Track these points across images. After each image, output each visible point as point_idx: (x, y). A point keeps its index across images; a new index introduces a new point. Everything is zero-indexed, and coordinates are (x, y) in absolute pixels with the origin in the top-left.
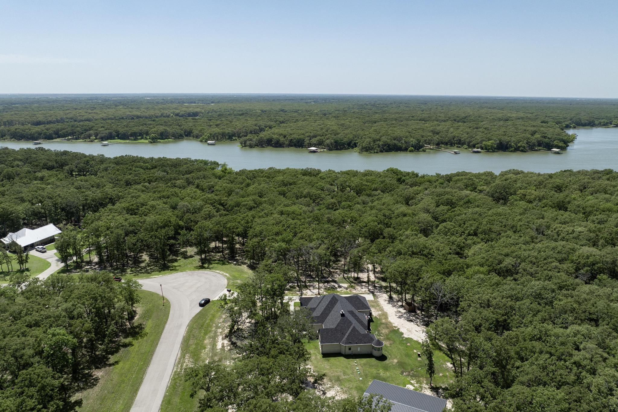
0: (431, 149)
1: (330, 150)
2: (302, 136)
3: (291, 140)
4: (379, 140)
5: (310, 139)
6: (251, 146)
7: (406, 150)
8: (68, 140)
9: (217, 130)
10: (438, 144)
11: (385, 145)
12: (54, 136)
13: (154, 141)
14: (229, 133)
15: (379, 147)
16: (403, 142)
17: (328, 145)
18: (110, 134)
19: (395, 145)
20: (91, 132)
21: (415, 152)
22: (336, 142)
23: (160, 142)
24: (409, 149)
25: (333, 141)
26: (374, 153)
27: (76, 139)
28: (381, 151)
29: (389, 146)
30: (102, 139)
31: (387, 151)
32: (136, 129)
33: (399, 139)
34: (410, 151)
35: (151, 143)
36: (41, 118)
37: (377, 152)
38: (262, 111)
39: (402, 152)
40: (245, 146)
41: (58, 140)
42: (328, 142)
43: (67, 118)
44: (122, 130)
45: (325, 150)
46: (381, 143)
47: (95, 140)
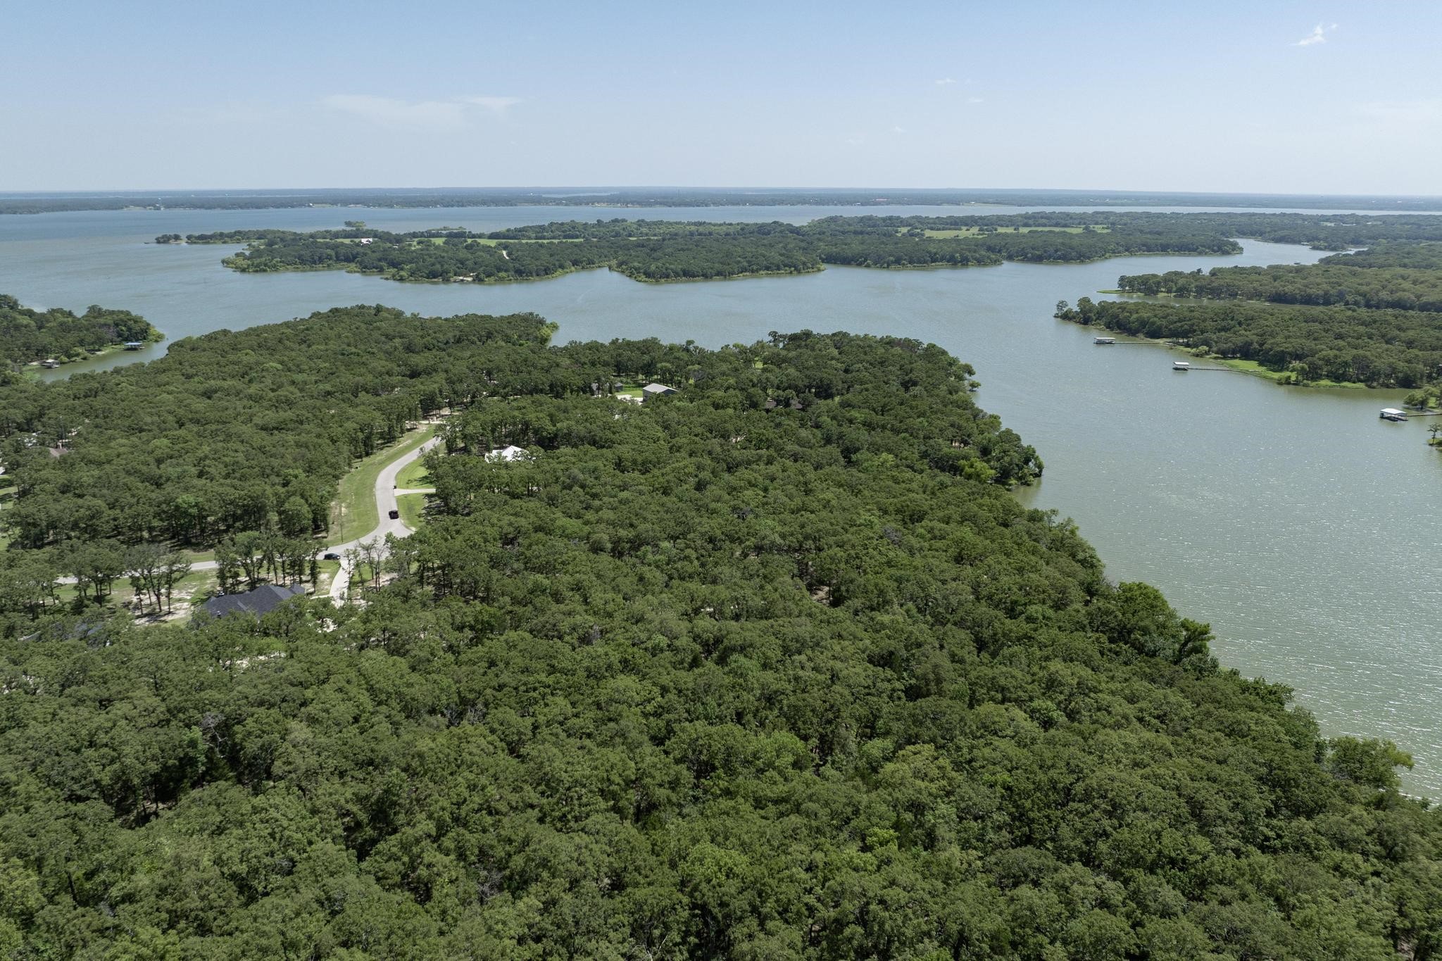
8: (1175, 344)
12: (1165, 331)
27: (1186, 345)
41: (1162, 341)
47: (1207, 353)
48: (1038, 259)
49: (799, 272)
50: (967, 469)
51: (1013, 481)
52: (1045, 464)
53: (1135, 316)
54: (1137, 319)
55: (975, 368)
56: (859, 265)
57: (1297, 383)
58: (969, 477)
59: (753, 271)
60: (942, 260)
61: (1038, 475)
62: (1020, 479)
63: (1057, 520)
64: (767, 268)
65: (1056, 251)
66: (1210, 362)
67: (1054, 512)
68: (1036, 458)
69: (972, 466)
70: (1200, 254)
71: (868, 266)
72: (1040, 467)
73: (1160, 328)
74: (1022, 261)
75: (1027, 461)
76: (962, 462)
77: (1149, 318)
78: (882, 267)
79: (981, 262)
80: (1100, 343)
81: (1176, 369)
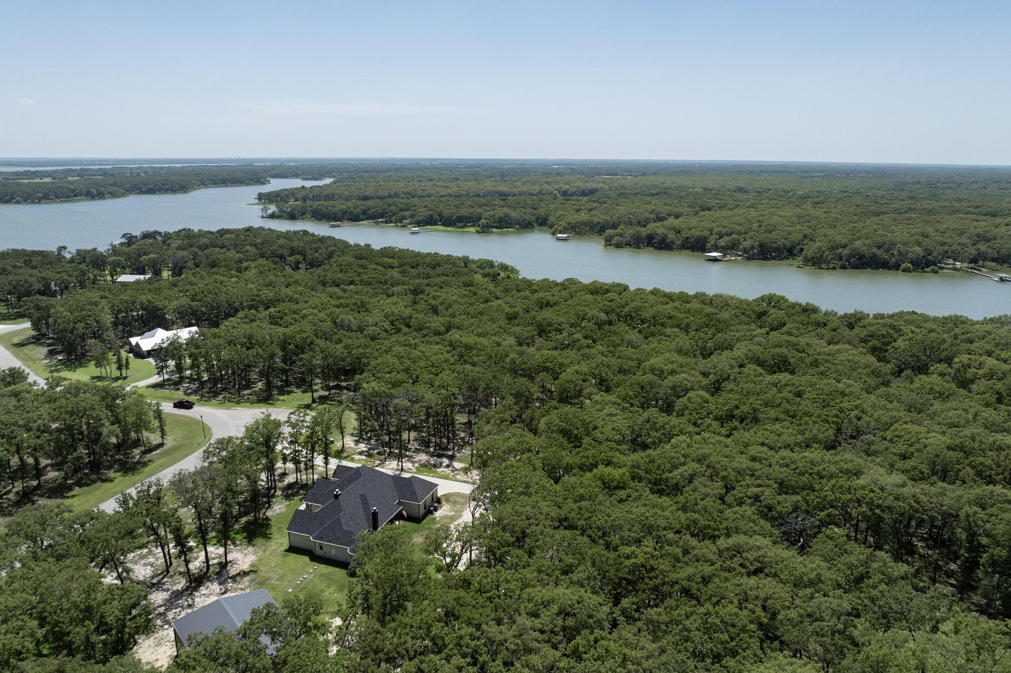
0: (956, 269)
1: (750, 258)
2: (706, 233)
3: (688, 238)
4: (844, 246)
5: (720, 238)
6: (618, 246)
7: (896, 267)
8: (377, 223)
9: (583, 216)
10: (974, 261)
11: (854, 256)
12: (361, 216)
13: (485, 230)
14: (598, 223)
15: (840, 258)
16: (895, 253)
17: (745, 251)
18: (431, 216)
19: (874, 257)
20: (407, 213)
21: (914, 273)
22: (761, 245)
23: (493, 232)
24: (903, 266)
25: (757, 243)
26: (828, 268)
27: (387, 222)
28: (843, 267)
29: (861, 257)
30: (418, 224)
31: (855, 267)
32: (463, 212)
33: (889, 247)
34: (904, 270)
35: (478, 232)
36: (370, 192)
37: (834, 268)
38: (705, 189)
39: (886, 271)
40: (610, 245)
41: (365, 222)
42: (747, 244)
43: (404, 193)
44: (446, 212)
45: (739, 258)
46: (846, 252)
47: (409, 224)
48: (151, 191)
57: (486, 232)
70: (248, 184)
71: (18, 202)
78: (33, 202)
79: (114, 195)
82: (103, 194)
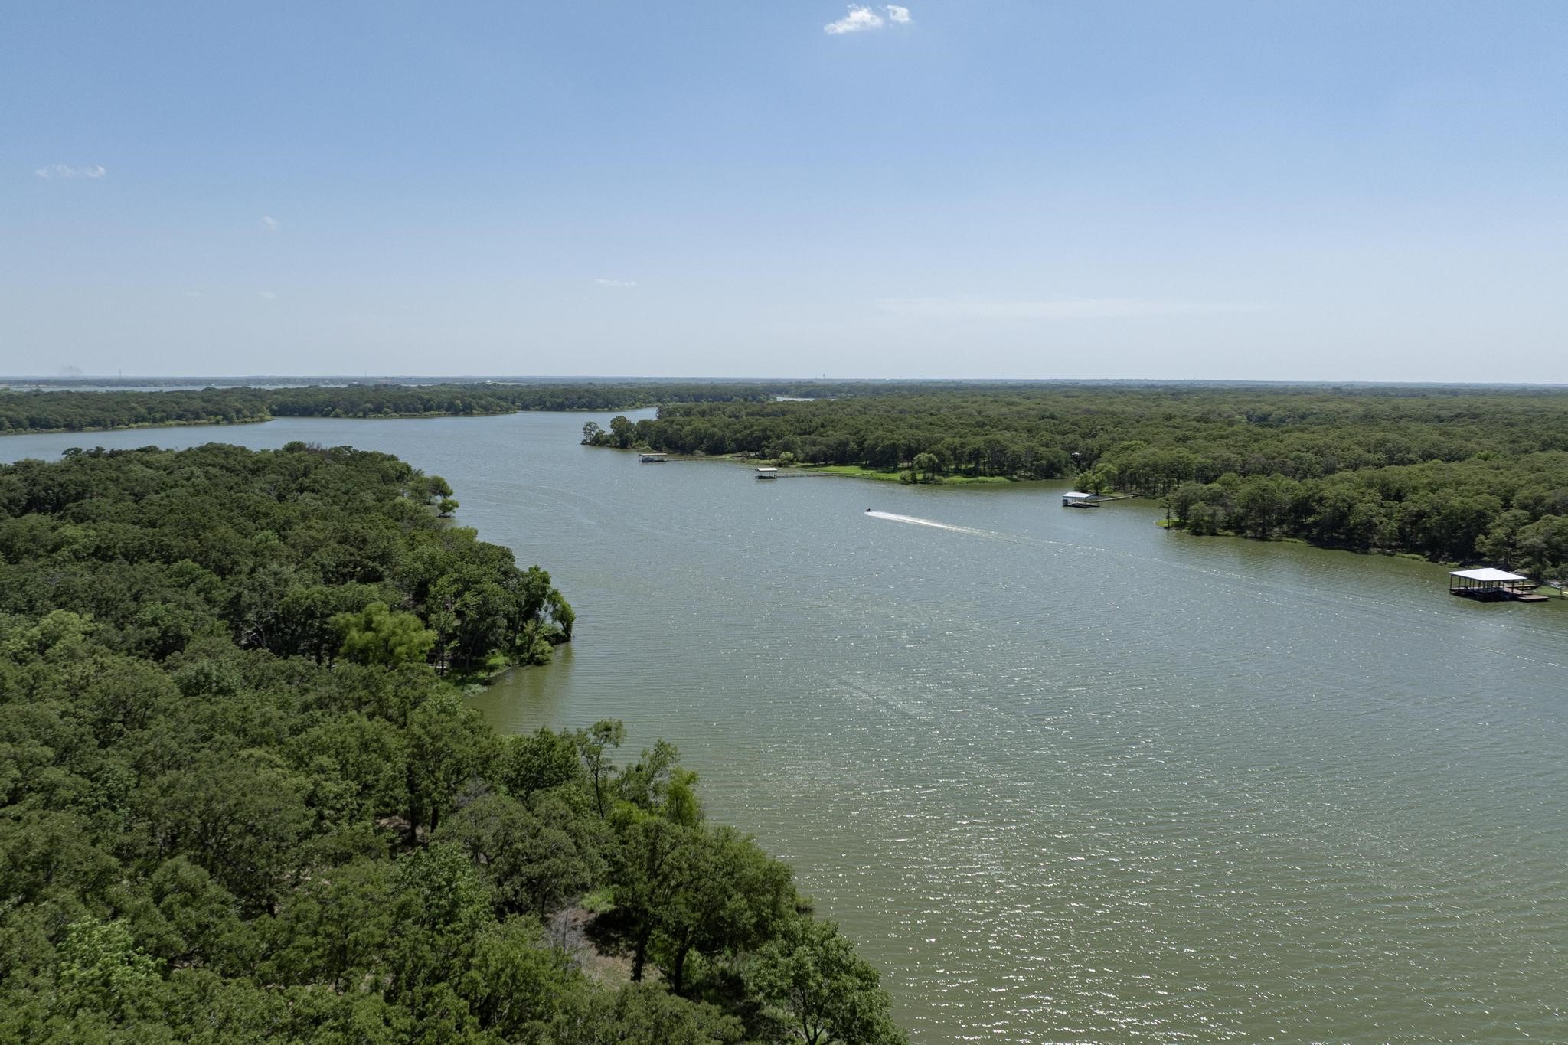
12: (729, 445)
41: (727, 456)
47: (791, 462)
49: (230, 422)
50: (355, 636)
51: (499, 659)
52: (576, 611)
53: (687, 428)
54: (692, 432)
55: (451, 485)
56: (326, 415)
57: (924, 482)
58: (361, 656)
59: (155, 421)
60: (438, 408)
61: (562, 639)
62: (514, 651)
63: (620, 759)
64: (180, 417)
65: (579, 398)
66: (795, 470)
67: (607, 731)
68: (554, 599)
69: (368, 626)
71: (337, 416)
72: (565, 617)
73: (722, 440)
74: (541, 410)
75: (530, 610)
76: (341, 618)
77: (706, 430)
78: (356, 416)
80: (646, 461)
81: (761, 478)
82: (472, 408)
